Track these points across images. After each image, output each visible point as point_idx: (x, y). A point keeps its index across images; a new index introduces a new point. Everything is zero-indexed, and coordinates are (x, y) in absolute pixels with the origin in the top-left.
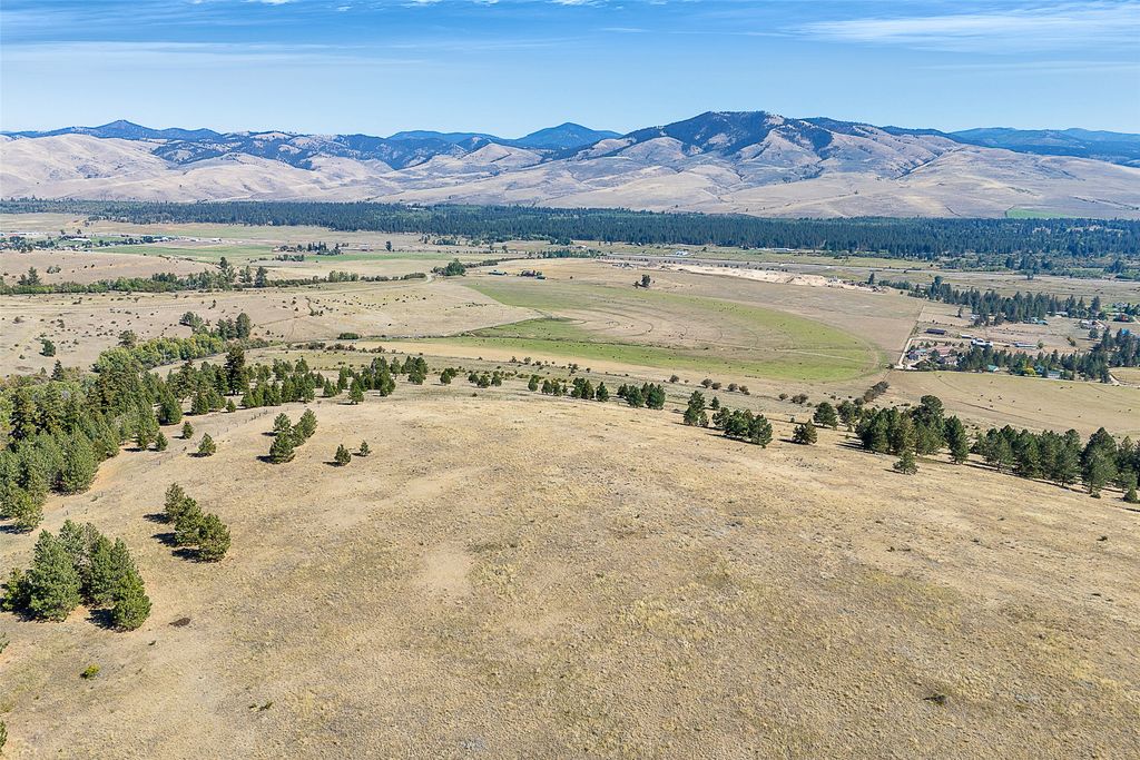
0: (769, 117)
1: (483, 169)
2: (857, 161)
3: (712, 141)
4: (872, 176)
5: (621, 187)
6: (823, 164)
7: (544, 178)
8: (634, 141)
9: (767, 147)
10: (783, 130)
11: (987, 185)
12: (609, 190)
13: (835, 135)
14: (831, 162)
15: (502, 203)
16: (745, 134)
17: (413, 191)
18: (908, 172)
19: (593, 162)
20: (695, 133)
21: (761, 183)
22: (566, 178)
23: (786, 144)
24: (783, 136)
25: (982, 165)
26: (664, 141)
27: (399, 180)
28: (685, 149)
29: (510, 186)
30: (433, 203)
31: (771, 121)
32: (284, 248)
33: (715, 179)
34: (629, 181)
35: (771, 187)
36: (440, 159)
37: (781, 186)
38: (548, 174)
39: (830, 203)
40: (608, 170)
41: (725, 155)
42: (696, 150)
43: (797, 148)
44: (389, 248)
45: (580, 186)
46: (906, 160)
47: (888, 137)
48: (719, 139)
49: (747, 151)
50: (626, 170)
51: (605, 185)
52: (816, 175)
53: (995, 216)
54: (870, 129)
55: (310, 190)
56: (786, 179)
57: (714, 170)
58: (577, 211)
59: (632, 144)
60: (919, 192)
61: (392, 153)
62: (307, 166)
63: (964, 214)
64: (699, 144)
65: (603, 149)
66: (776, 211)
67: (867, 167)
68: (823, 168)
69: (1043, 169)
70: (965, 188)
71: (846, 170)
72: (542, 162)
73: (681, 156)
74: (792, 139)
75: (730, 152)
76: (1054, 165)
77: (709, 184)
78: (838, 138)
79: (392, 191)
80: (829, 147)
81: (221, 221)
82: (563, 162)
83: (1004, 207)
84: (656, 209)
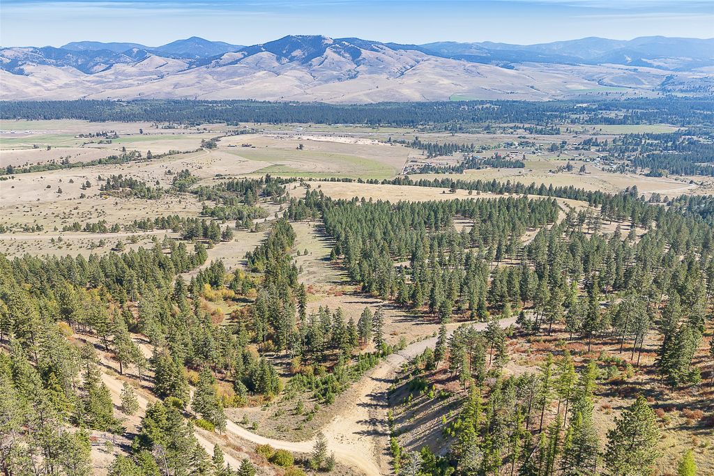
0: (324, 39)
1: (152, 73)
2: (376, 67)
3: (294, 54)
4: (384, 76)
5: (246, 85)
6: (358, 69)
7: (197, 80)
8: (246, 54)
9: (326, 58)
10: (334, 48)
11: (441, 82)
12: (239, 87)
13: (363, 51)
14: (362, 68)
15: (176, 98)
16: (312, 50)
17: (110, 91)
18: (402, 74)
19: (224, 69)
20: (283, 48)
21: (326, 81)
22: (210, 80)
23: (336, 56)
24: (334, 52)
25: (438, 70)
26: (265, 54)
27: (97, 82)
28: (278, 59)
29: (176, 86)
30: (130, 99)
31: (326, 42)
32: (81, 136)
33: (300, 79)
34: (250, 81)
35: (331, 84)
36: (119, 67)
37: (337, 84)
38: (198, 77)
39: (364, 94)
40: (234, 74)
41: (303, 63)
42: (285, 60)
43: (343, 59)
44: (141, 132)
45: (221, 84)
46: (401, 66)
47: (391, 52)
48: (297, 53)
49: (315, 61)
50: (246, 74)
51: (236, 84)
52: (355, 77)
53: (445, 100)
54: (381, 46)
55: (38, 91)
56: (339, 79)
57: (299, 74)
58: (226, 102)
59: (245, 56)
60: (409, 87)
61: (77, 61)
62: (21, 72)
63: (431, 99)
64: (286, 57)
65: (228, 59)
66: (337, 100)
67: (382, 71)
68: (358, 72)
69: (467, 71)
70: (430, 84)
71: (371, 73)
72: (189, 68)
73: (276, 64)
74: (339, 53)
75: (305, 61)
76: (474, 69)
77: (297, 83)
78: (365, 53)
79: (97, 91)
80: (360, 58)
81: (7, 118)
82: (203, 68)
83: (449, 94)
84: (272, 99)
